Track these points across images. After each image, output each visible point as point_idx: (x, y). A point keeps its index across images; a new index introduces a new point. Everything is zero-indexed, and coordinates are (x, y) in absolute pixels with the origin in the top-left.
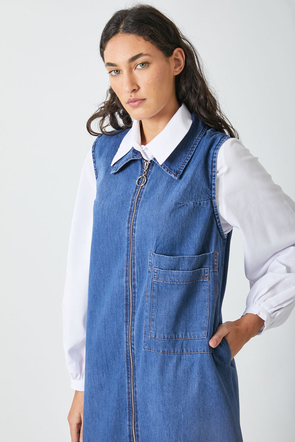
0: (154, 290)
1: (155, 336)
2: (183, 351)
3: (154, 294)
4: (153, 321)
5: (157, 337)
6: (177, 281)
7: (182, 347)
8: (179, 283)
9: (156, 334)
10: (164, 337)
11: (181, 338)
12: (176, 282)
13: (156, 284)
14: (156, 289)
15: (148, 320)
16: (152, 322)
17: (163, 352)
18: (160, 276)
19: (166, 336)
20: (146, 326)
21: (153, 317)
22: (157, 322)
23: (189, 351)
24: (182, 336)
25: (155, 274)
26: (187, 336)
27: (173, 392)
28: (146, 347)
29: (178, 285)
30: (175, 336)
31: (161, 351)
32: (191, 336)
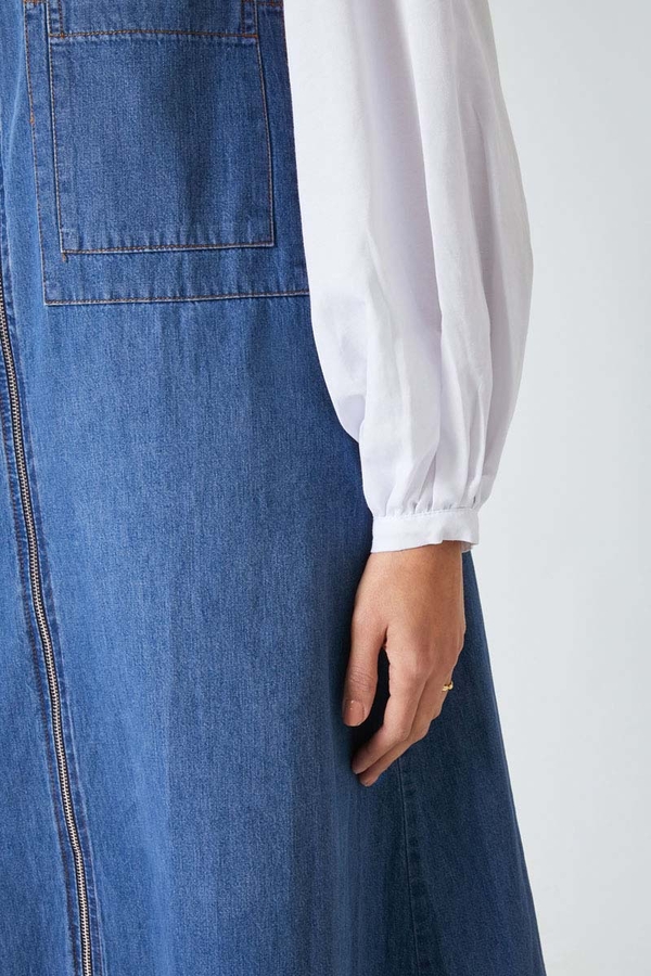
0: (56, 77)
1: (81, 245)
2: (182, 290)
3: (60, 91)
4: (66, 190)
5: (88, 245)
6: (131, 26)
7: (180, 276)
8: (140, 36)
9: (81, 238)
10: (110, 242)
11: (172, 245)
12: (131, 34)
13: (63, 54)
14: (64, 73)
15: (48, 193)
16: (64, 196)
17: (114, 296)
18: (73, 18)
19: (116, 238)
20: (43, 219)
21: (64, 177)
22: (81, 190)
23: (206, 291)
24: (179, 241)
25: (56, 16)
26: (196, 237)
27: (160, 437)
28: (55, 294)
29: (137, 41)
30: (151, 238)
31: (107, 296)
32: (207, 239)
